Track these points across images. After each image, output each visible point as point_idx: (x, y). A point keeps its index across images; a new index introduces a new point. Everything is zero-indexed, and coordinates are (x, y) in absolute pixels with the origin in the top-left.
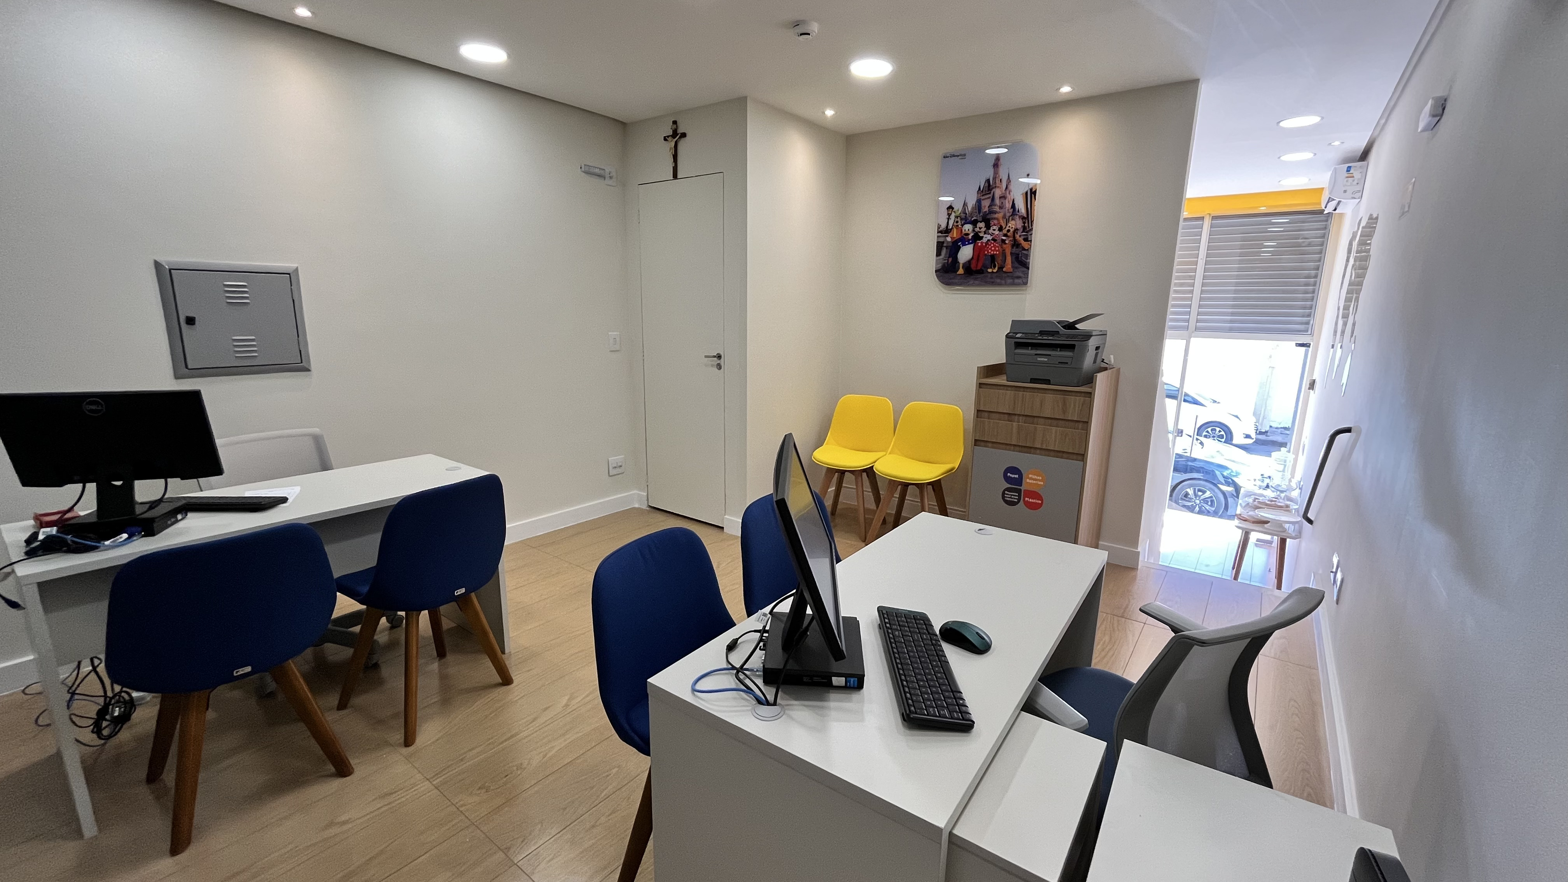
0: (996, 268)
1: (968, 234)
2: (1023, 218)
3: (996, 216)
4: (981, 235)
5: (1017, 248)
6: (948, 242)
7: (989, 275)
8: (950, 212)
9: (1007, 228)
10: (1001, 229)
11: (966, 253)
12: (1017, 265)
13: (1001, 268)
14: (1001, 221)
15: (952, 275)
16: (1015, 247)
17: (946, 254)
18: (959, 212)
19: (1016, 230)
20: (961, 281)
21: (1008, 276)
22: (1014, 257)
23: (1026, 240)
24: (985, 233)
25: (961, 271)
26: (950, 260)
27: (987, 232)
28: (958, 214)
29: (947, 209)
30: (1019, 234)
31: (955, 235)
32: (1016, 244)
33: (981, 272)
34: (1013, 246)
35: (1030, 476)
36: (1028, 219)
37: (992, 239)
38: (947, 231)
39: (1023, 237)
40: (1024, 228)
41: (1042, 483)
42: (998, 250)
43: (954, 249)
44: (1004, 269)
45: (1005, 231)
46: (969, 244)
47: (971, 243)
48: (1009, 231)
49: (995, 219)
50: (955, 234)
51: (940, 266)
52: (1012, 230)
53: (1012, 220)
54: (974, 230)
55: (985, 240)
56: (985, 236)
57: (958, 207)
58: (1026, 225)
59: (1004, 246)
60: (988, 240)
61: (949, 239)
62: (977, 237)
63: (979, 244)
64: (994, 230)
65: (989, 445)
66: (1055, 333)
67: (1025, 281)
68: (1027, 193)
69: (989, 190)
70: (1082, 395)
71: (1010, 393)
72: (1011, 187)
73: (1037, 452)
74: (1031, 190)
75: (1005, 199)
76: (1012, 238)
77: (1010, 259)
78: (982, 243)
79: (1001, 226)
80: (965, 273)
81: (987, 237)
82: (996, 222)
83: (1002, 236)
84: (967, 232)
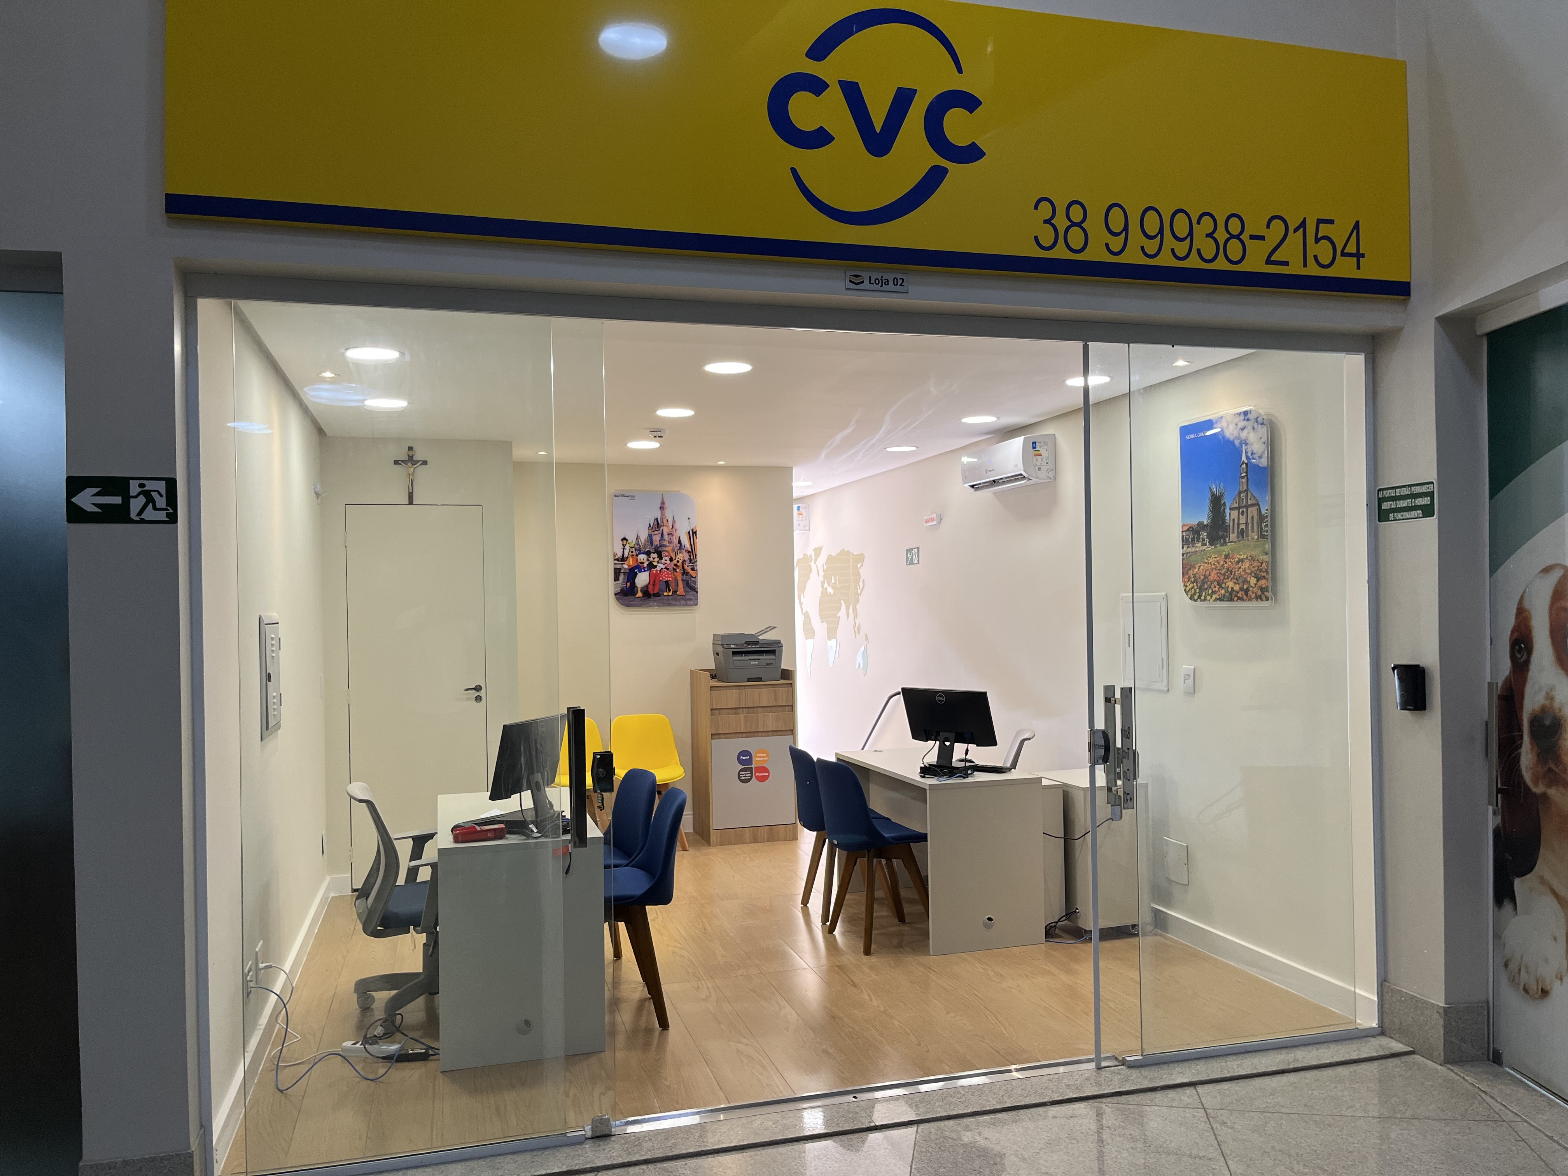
0: (671, 592)
1: (643, 563)
2: (689, 552)
3: (666, 549)
4: (655, 564)
5: (687, 575)
6: (625, 569)
7: (666, 598)
8: (625, 543)
9: (677, 559)
10: (671, 560)
11: (642, 579)
12: (688, 589)
13: (675, 592)
14: (671, 553)
15: (631, 598)
16: (684, 575)
17: (624, 579)
18: (634, 543)
19: (684, 561)
20: (640, 603)
21: (681, 599)
22: (685, 583)
23: (693, 569)
24: (658, 563)
25: (640, 594)
26: (629, 584)
27: (660, 561)
28: (632, 545)
29: (622, 540)
30: (687, 564)
31: (631, 563)
32: (685, 573)
33: (657, 595)
34: (683, 574)
35: (758, 755)
36: (692, 553)
37: (665, 568)
38: (623, 559)
39: (690, 567)
40: (690, 560)
41: (767, 759)
42: (671, 577)
43: (632, 575)
44: (678, 593)
45: (675, 562)
46: (645, 571)
47: (647, 571)
48: (678, 562)
49: (665, 551)
50: (631, 561)
51: (619, 590)
52: (681, 561)
53: (680, 553)
54: (648, 560)
55: (658, 568)
56: (659, 565)
57: (632, 539)
58: (692, 557)
59: (675, 573)
60: (662, 569)
61: (625, 566)
62: (651, 566)
63: (654, 572)
64: (666, 559)
65: (723, 736)
66: (757, 643)
67: (695, 602)
68: (689, 533)
69: (658, 527)
70: (786, 686)
71: (735, 692)
72: (677, 526)
73: (760, 734)
74: (693, 530)
75: (673, 536)
76: (681, 568)
77: (681, 584)
78: (657, 571)
79: (671, 557)
80: (643, 596)
81: (660, 566)
82: (667, 554)
83: (673, 566)
84: (642, 561)
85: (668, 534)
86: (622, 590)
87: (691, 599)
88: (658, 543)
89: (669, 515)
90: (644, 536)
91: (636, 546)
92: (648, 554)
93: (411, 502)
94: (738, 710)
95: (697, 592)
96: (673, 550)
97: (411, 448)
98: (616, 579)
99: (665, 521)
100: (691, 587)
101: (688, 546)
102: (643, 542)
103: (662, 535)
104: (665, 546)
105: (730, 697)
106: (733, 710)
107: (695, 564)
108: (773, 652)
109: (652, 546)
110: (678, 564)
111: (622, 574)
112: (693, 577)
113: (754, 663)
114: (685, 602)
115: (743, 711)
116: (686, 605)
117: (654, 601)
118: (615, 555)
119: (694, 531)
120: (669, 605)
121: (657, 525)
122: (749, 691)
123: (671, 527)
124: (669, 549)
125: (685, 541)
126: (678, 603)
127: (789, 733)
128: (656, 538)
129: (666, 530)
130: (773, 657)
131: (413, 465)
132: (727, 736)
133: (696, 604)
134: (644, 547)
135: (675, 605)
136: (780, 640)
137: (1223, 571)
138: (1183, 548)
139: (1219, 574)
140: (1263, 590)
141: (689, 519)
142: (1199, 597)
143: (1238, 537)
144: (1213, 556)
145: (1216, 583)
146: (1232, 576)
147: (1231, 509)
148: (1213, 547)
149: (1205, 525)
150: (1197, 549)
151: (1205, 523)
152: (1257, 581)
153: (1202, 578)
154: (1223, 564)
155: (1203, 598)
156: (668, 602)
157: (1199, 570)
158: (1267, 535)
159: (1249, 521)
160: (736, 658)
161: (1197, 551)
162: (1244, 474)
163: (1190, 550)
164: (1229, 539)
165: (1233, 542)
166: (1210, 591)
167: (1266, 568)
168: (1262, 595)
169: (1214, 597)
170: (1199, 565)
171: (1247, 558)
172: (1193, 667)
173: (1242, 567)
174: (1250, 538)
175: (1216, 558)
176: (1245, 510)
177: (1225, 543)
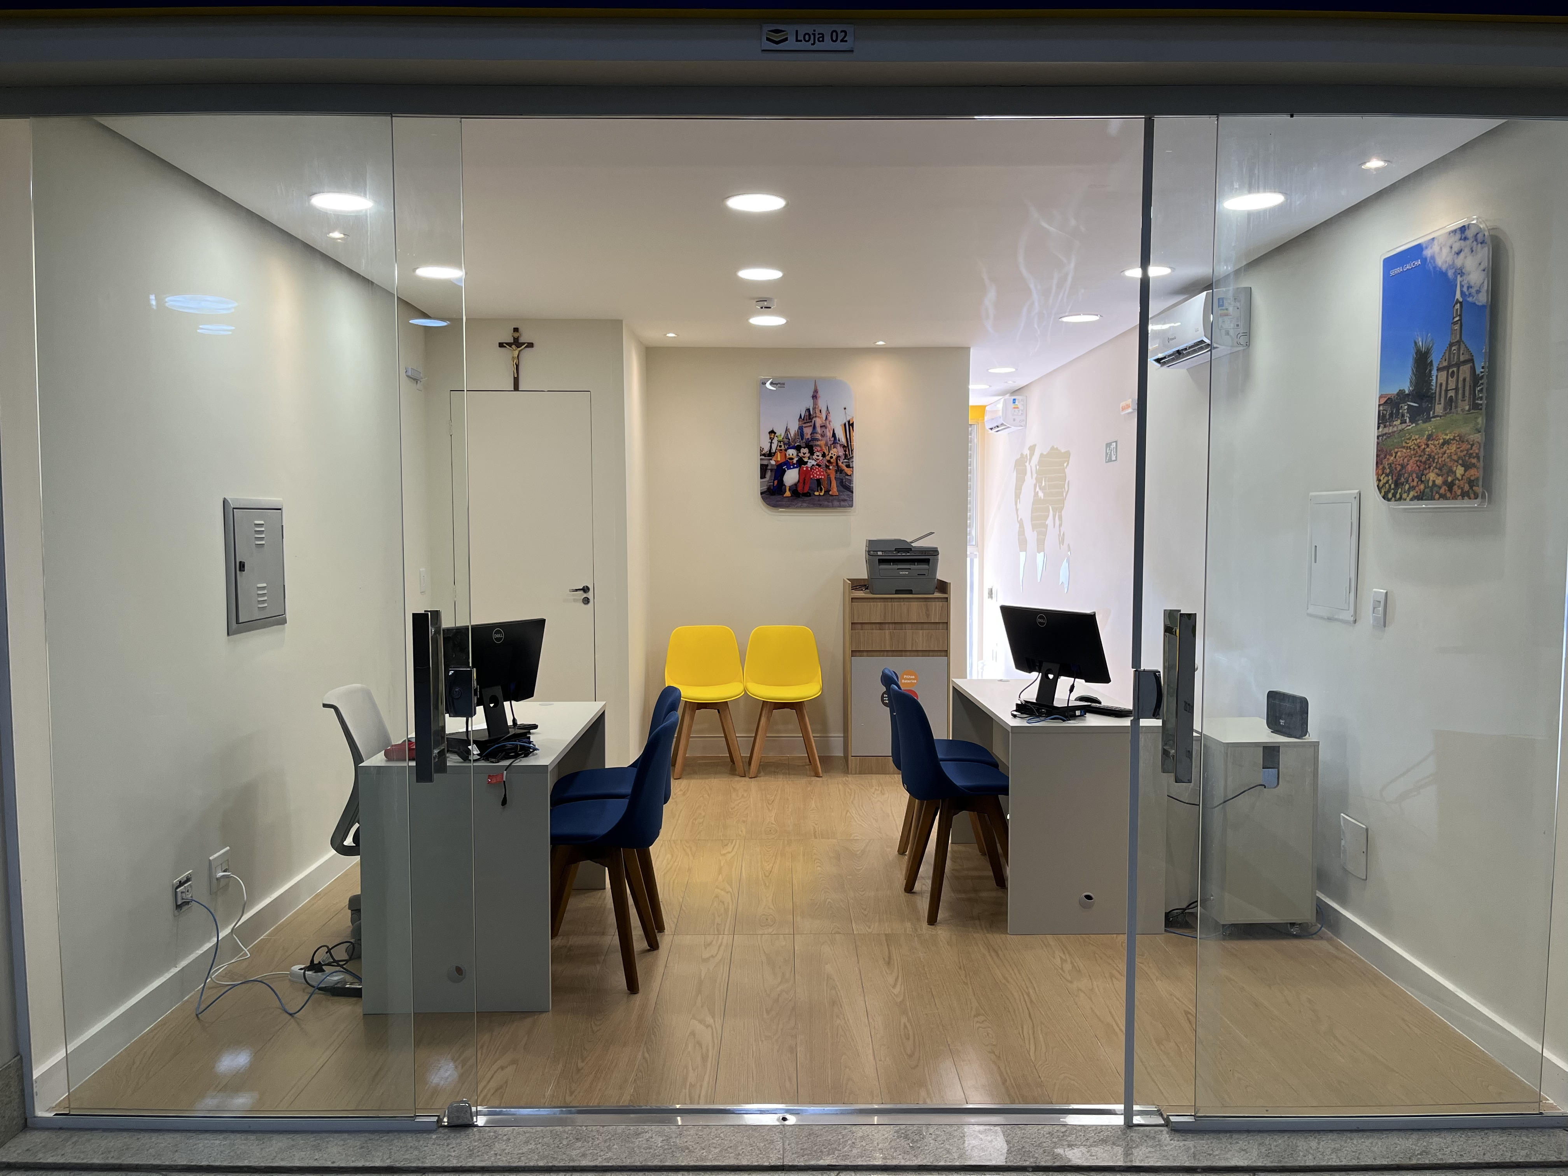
0: (823, 491)
1: (792, 459)
2: (844, 446)
3: (819, 443)
4: (806, 460)
5: (841, 473)
6: (772, 465)
7: (817, 498)
8: (772, 437)
9: (830, 455)
10: (824, 455)
11: (791, 477)
12: (842, 489)
13: (827, 492)
14: (824, 448)
15: (778, 497)
16: (838, 473)
17: (771, 476)
18: (782, 437)
19: (838, 457)
20: (789, 503)
21: (835, 499)
22: (839, 482)
23: (848, 466)
24: (809, 459)
25: (788, 494)
26: (776, 482)
27: (811, 457)
28: (781, 439)
29: (770, 433)
30: (842, 461)
31: (779, 459)
32: (839, 470)
33: (807, 495)
34: (836, 472)
35: (905, 677)
36: (848, 448)
37: (817, 465)
38: (770, 454)
39: (845, 464)
40: (846, 455)
41: (916, 681)
42: (824, 475)
43: (779, 472)
44: (830, 493)
45: (828, 458)
46: (793, 468)
47: (796, 467)
48: (831, 457)
49: (817, 446)
50: (779, 457)
51: (765, 488)
52: (834, 457)
53: (834, 448)
54: (798, 455)
55: (809, 465)
56: (809, 461)
57: (780, 432)
59: (829, 471)
60: (813, 465)
61: (773, 462)
62: (801, 462)
63: (805, 469)
64: (818, 455)
65: (865, 654)
66: (909, 550)
67: (850, 503)
68: (845, 425)
69: (810, 419)
70: (940, 600)
71: (880, 605)
72: (831, 418)
73: (908, 654)
74: (849, 422)
75: (826, 428)
76: (835, 464)
77: (834, 484)
78: (807, 468)
79: (824, 452)
80: (792, 496)
81: (811, 463)
82: (819, 449)
83: (825, 462)
84: (791, 456)
85: (821, 427)
86: (769, 489)
87: (844, 500)
88: (809, 436)
89: (822, 405)
90: (794, 429)
91: (785, 440)
92: (798, 448)
93: (516, 388)
94: (883, 625)
95: (852, 492)
96: (826, 444)
97: (516, 330)
98: (763, 476)
99: (817, 411)
100: (846, 487)
101: (843, 440)
102: (792, 436)
103: (814, 427)
104: (818, 440)
105: (875, 611)
106: (878, 625)
107: (851, 460)
108: (927, 561)
109: (802, 439)
110: (832, 460)
111: (770, 471)
112: (848, 475)
113: (904, 573)
114: (838, 503)
115: (888, 627)
116: (840, 506)
117: (804, 501)
118: (762, 450)
119: (851, 423)
120: (821, 506)
121: (808, 418)
122: (896, 604)
123: (824, 418)
124: (822, 443)
125: (840, 435)
126: (830, 504)
127: (943, 654)
128: (808, 431)
129: (818, 422)
130: (926, 567)
131: (518, 347)
132: (870, 654)
133: (852, 506)
134: (794, 440)
135: (827, 507)
136: (937, 548)
137: (1424, 459)
138: (1378, 429)
139: (1418, 463)
140: (1472, 483)
141: (845, 409)
142: (1394, 495)
143: (1445, 409)
144: (1413, 438)
145: (1414, 476)
146: (1434, 465)
147: (1438, 370)
148: (1414, 425)
149: (1407, 394)
150: (1395, 429)
151: (1407, 392)
152: (1465, 471)
153: (1399, 468)
154: (1424, 449)
155: (1398, 496)
156: (819, 503)
157: (1395, 457)
158: (1481, 404)
159: (1460, 385)
160: (882, 567)
161: (1395, 432)
162: (1457, 318)
163: (1386, 430)
164: (1434, 413)
165: (1437, 416)
166: (1407, 487)
167: (1477, 451)
168: (1470, 491)
169: (1412, 494)
170: (1396, 450)
171: (1454, 439)
172: (1385, 591)
173: (1448, 451)
174: (1459, 409)
175: (1416, 440)
176: (1455, 369)
177: (1428, 419)
